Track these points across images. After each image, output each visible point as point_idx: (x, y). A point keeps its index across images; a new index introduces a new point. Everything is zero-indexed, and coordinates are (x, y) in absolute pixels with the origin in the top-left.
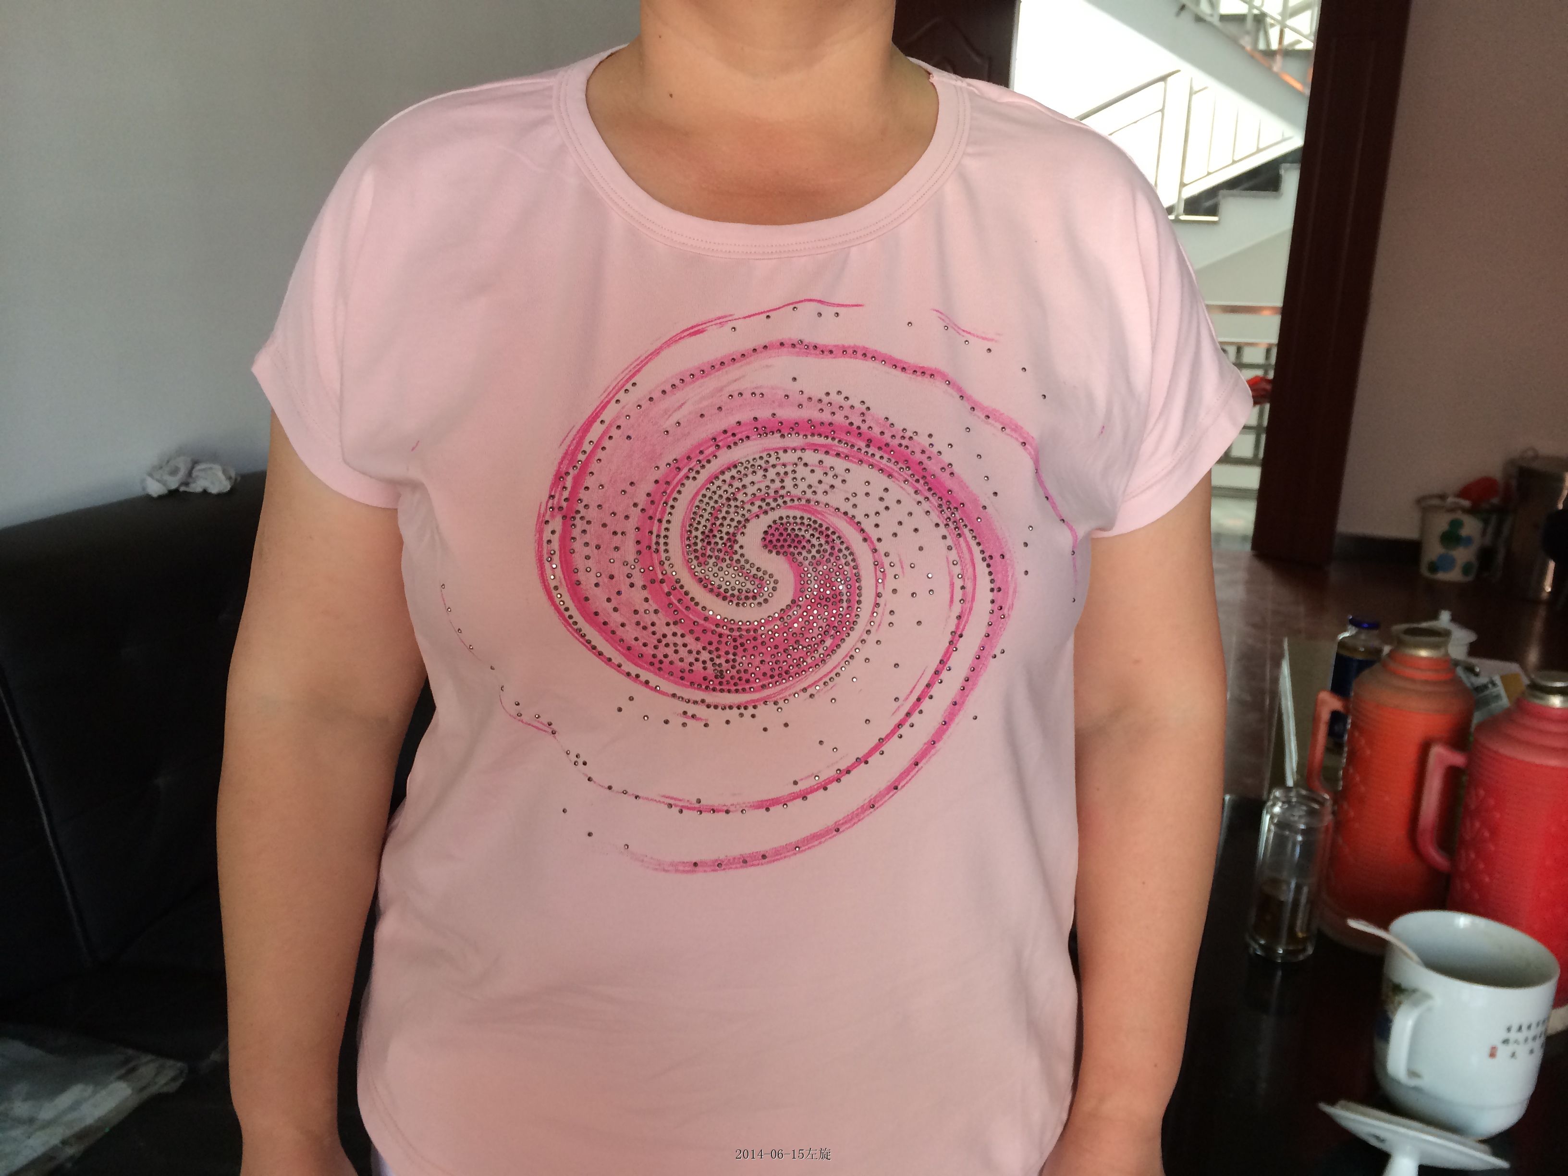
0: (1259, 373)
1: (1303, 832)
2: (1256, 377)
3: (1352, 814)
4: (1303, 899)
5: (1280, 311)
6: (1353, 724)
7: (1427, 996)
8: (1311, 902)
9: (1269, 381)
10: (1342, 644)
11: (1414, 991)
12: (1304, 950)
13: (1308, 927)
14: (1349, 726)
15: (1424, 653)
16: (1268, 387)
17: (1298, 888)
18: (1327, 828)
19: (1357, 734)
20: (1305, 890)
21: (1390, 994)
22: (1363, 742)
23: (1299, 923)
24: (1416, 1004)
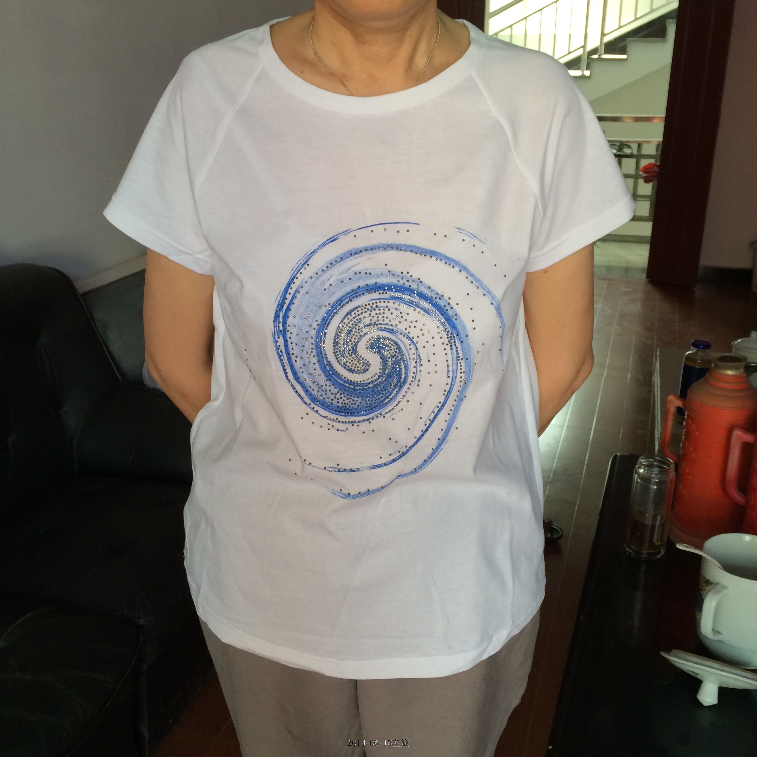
0: (653, 161)
1: (657, 484)
2: (651, 164)
3: (687, 470)
4: (658, 523)
5: (664, 120)
6: (688, 415)
7: (725, 587)
8: (662, 525)
9: (657, 166)
10: (688, 358)
11: (718, 584)
12: (660, 552)
13: (661, 540)
14: (686, 417)
15: (730, 372)
16: (657, 170)
17: (655, 517)
18: (671, 480)
19: (690, 422)
20: (659, 517)
21: (704, 585)
22: (694, 426)
23: (655, 537)
24: (717, 592)
